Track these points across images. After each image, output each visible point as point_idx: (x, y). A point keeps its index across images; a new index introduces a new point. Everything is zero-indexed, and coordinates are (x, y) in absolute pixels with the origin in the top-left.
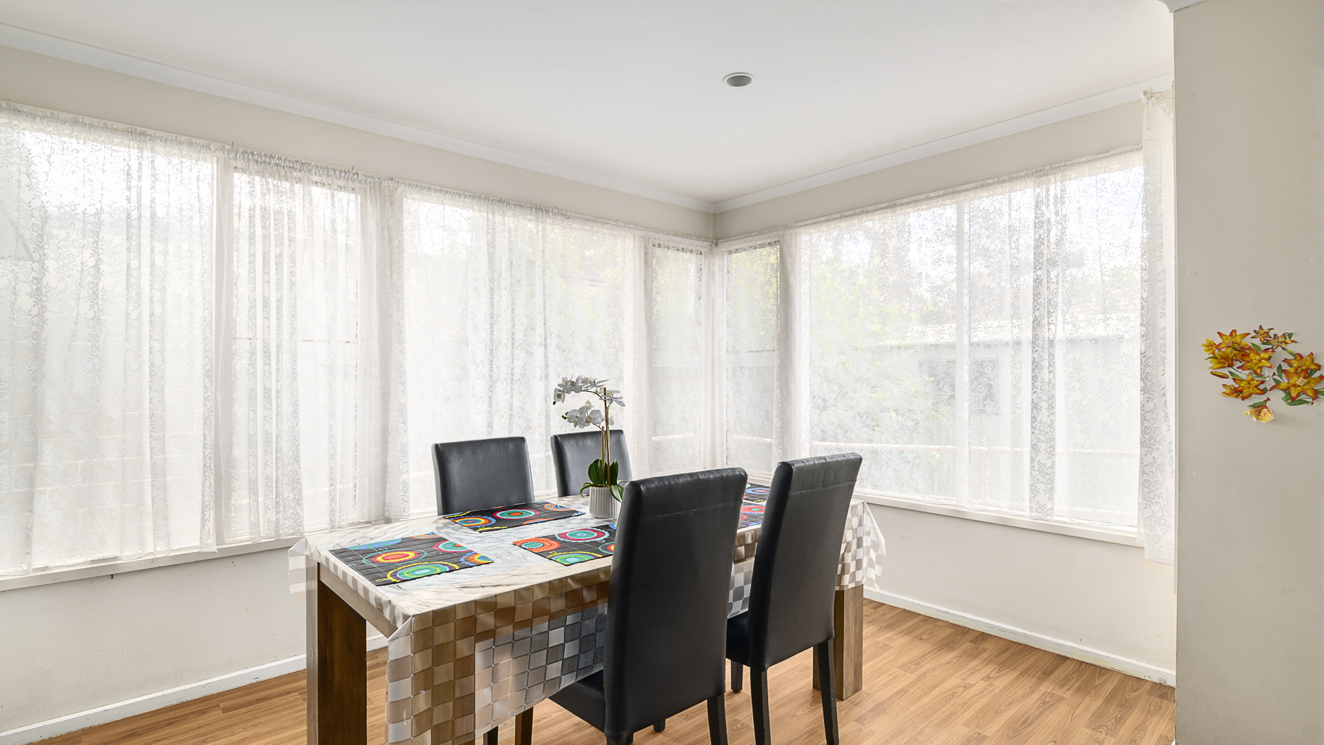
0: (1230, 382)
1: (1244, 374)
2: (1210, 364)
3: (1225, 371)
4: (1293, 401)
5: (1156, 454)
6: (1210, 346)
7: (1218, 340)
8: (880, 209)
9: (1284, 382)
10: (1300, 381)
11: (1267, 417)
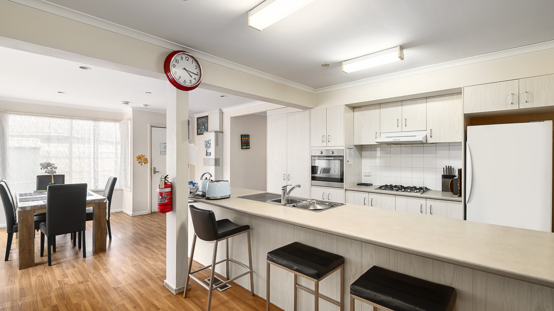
0: (138, 161)
1: (140, 160)
2: (137, 159)
3: (138, 160)
4: (145, 164)
5: (126, 172)
6: (137, 157)
7: (138, 156)
8: (48, 116)
9: (144, 161)
10: (146, 161)
11: (143, 166)
